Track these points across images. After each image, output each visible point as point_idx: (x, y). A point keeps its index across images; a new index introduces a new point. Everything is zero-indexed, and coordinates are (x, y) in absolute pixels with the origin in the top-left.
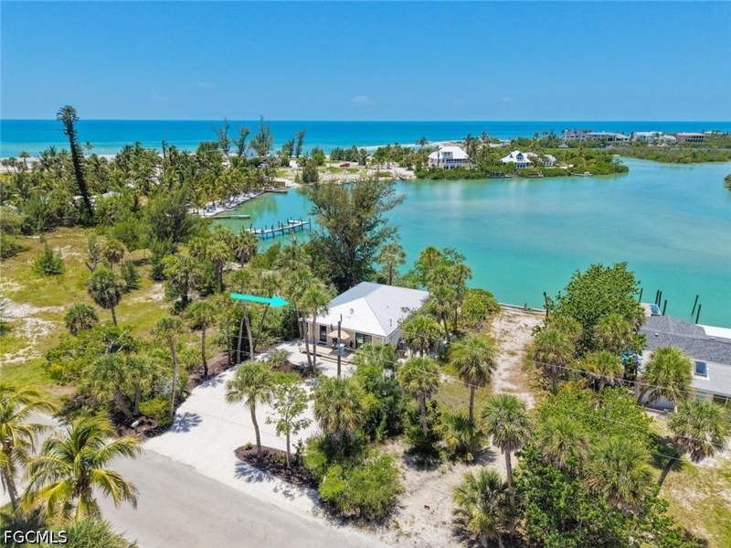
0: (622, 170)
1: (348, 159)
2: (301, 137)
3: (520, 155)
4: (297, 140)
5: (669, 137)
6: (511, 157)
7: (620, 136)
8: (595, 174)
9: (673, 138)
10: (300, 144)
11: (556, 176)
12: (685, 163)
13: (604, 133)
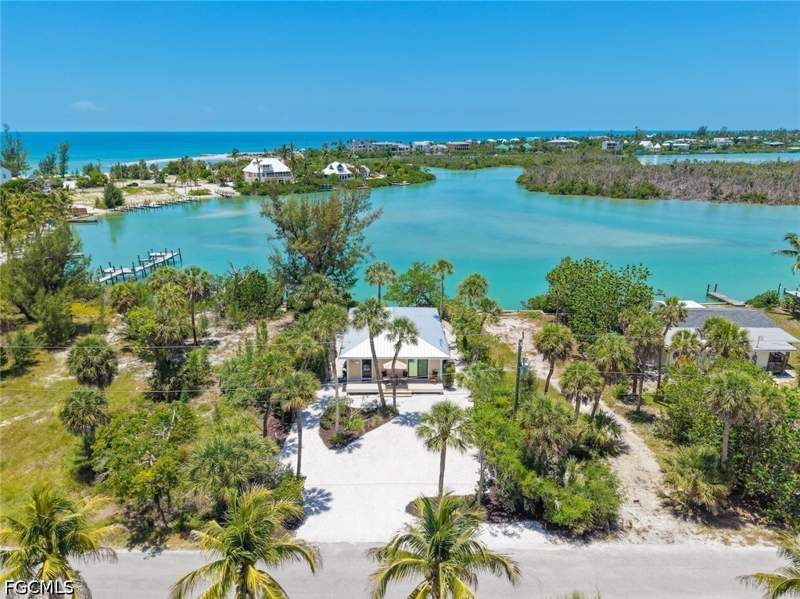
0: (431, 178)
1: (137, 177)
2: (64, 151)
3: (340, 166)
4: (58, 155)
5: (441, 146)
6: (331, 168)
7: (401, 146)
8: (412, 183)
9: (445, 147)
10: (64, 161)
11: (379, 186)
12: (472, 169)
13: (386, 143)
